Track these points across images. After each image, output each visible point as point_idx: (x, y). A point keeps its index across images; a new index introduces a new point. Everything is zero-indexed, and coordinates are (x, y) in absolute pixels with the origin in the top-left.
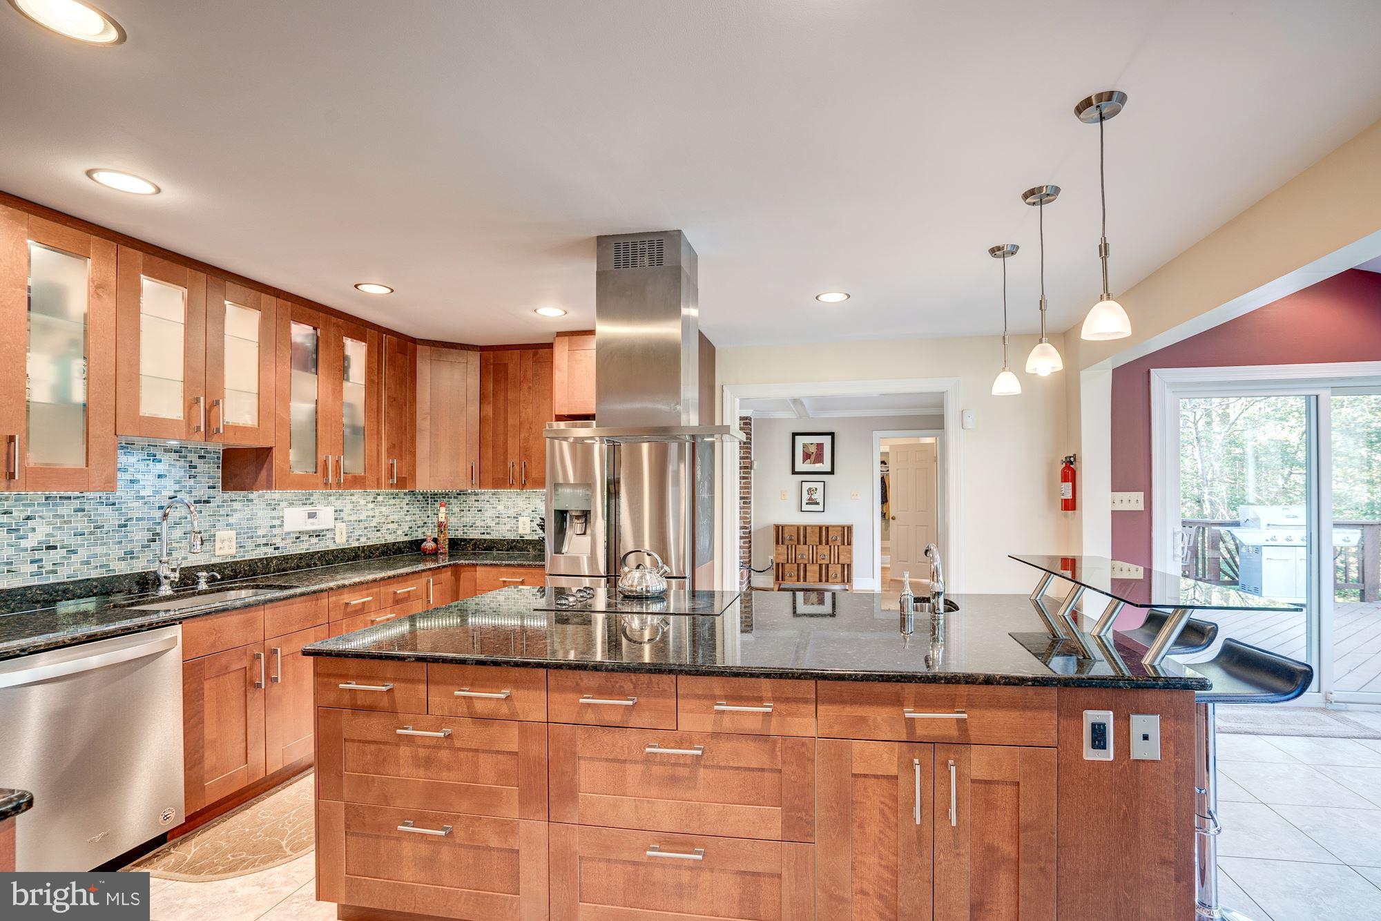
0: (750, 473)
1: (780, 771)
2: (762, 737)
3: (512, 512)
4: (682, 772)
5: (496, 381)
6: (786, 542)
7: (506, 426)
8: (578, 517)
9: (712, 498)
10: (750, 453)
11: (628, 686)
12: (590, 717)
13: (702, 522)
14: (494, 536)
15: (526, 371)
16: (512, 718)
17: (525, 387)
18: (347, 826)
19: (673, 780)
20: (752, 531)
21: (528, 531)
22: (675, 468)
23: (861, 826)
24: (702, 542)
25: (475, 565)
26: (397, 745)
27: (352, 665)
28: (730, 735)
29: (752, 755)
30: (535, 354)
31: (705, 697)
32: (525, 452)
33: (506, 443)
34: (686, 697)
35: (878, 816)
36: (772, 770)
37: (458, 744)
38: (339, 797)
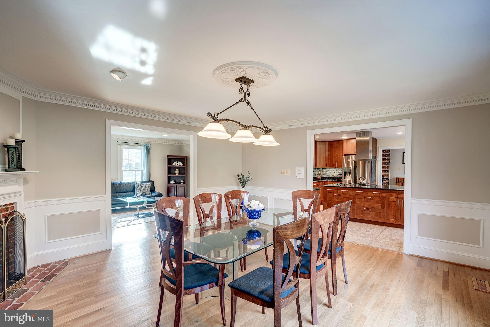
0: (389, 164)
1: (381, 200)
2: (379, 196)
3: (333, 172)
4: (369, 200)
5: (331, 148)
6: (400, 183)
7: (333, 156)
8: (348, 173)
9: (376, 170)
10: (389, 158)
11: (362, 190)
12: (357, 194)
13: (373, 174)
14: (329, 177)
15: (337, 145)
16: (348, 193)
17: (337, 148)
18: (327, 206)
19: (368, 201)
20: (390, 179)
21: (336, 176)
22: (368, 164)
23: (391, 207)
24: (373, 178)
25: (328, 181)
26: (334, 197)
27: (328, 187)
28: (375, 196)
29: (377, 198)
30: (339, 142)
31: (372, 192)
32: (337, 161)
33: (333, 159)
34: (369, 192)
35: (393, 206)
36: (380, 200)
37: (341, 196)
38: (326, 202)
